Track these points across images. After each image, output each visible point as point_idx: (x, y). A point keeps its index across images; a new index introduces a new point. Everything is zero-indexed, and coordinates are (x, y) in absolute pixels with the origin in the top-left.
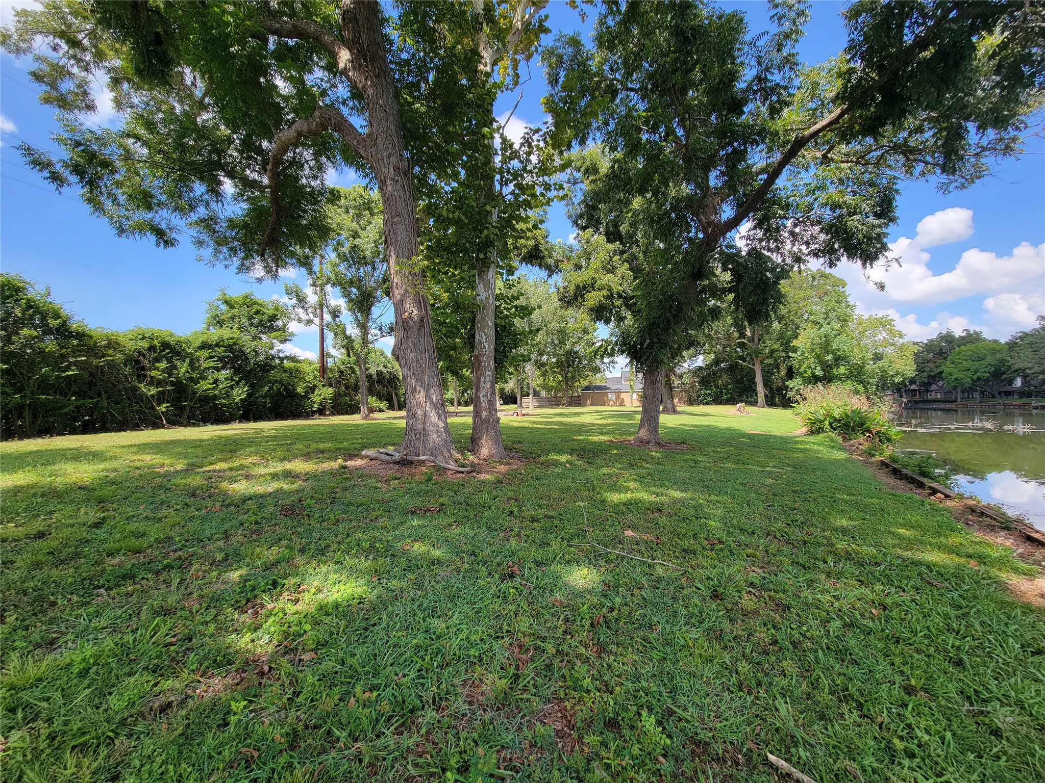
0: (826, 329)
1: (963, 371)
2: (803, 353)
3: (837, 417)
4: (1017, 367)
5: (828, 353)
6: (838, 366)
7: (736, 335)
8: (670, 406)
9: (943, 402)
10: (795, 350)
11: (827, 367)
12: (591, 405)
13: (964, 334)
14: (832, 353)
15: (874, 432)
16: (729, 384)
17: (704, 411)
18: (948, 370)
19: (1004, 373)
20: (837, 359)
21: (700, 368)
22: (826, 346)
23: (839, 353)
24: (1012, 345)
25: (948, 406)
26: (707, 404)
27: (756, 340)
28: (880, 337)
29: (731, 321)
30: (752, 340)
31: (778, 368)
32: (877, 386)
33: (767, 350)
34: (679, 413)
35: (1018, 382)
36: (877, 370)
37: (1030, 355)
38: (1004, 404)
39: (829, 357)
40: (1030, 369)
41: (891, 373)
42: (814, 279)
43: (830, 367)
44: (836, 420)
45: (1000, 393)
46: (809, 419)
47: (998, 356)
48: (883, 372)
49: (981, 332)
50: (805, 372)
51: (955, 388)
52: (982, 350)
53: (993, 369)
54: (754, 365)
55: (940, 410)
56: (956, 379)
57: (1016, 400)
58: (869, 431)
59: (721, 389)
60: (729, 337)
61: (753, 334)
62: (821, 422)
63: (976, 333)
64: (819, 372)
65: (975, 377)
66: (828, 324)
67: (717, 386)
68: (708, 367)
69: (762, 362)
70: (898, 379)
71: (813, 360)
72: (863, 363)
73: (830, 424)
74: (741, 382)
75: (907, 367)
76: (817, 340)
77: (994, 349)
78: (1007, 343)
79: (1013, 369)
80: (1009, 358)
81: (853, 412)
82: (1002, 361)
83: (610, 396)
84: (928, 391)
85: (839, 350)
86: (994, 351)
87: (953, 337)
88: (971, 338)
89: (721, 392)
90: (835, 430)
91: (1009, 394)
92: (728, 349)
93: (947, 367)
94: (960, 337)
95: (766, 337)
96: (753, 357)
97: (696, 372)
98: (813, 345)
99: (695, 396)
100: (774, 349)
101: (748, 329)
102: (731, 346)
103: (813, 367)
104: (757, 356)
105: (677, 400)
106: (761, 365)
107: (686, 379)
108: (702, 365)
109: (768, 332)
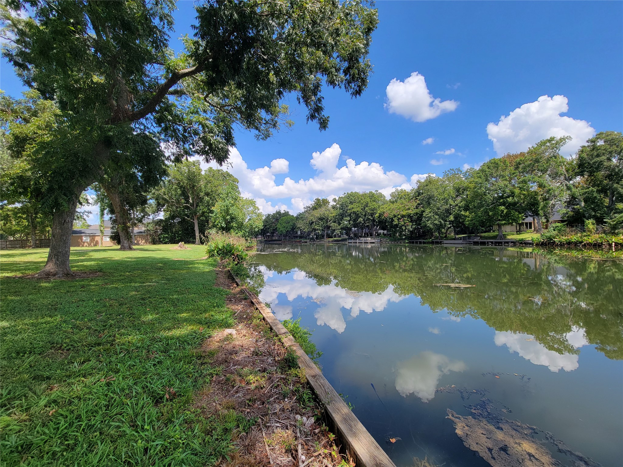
0: (227, 202)
1: (283, 227)
2: (216, 214)
3: (220, 248)
5: (228, 215)
6: (232, 222)
7: (183, 201)
9: (278, 241)
10: (212, 212)
11: (228, 223)
13: (284, 212)
14: (230, 215)
15: (236, 255)
16: (180, 231)
17: (158, 248)
19: (295, 229)
20: (232, 218)
21: (161, 221)
22: (227, 212)
23: (233, 216)
25: (279, 242)
26: (166, 243)
27: (195, 206)
28: (250, 209)
29: (180, 192)
30: (192, 205)
31: (208, 222)
32: (249, 233)
33: (201, 212)
34: (134, 250)
35: (299, 233)
36: (249, 225)
37: (301, 222)
38: (295, 241)
39: (228, 217)
40: (301, 227)
41: (254, 227)
43: (229, 222)
44: (220, 250)
45: (294, 237)
46: (209, 250)
47: (293, 222)
48: (251, 226)
49: (289, 212)
50: (218, 225)
51: (281, 234)
52: (289, 219)
53: (292, 227)
54: (194, 220)
55: (278, 244)
56: (281, 231)
57: (298, 240)
58: (233, 255)
59: (175, 234)
60: (178, 202)
61: (193, 202)
62: (213, 251)
63: (287, 212)
64: (224, 225)
65: (287, 230)
66: (228, 200)
67: (172, 232)
68: (167, 220)
69: (198, 219)
70: (257, 230)
71: (221, 218)
72: (243, 221)
73: (217, 252)
74: (187, 229)
75: (260, 224)
76: (223, 208)
78: (296, 217)
79: (297, 227)
80: (296, 223)
81: (227, 245)
82: (294, 224)
83: (84, 238)
84: (273, 236)
85: (233, 214)
86: (292, 220)
87: (281, 213)
88: (286, 214)
89: (175, 236)
90: (219, 255)
91: (297, 237)
92: (178, 209)
93: (279, 226)
95: (200, 204)
96: (193, 215)
97: (158, 223)
98: (221, 210)
99: (157, 238)
100: (204, 211)
101: (190, 198)
102: (180, 207)
103: (221, 222)
104: (196, 215)
105: (144, 241)
106: (198, 220)
107: (150, 227)
108: (162, 218)
109: (201, 201)
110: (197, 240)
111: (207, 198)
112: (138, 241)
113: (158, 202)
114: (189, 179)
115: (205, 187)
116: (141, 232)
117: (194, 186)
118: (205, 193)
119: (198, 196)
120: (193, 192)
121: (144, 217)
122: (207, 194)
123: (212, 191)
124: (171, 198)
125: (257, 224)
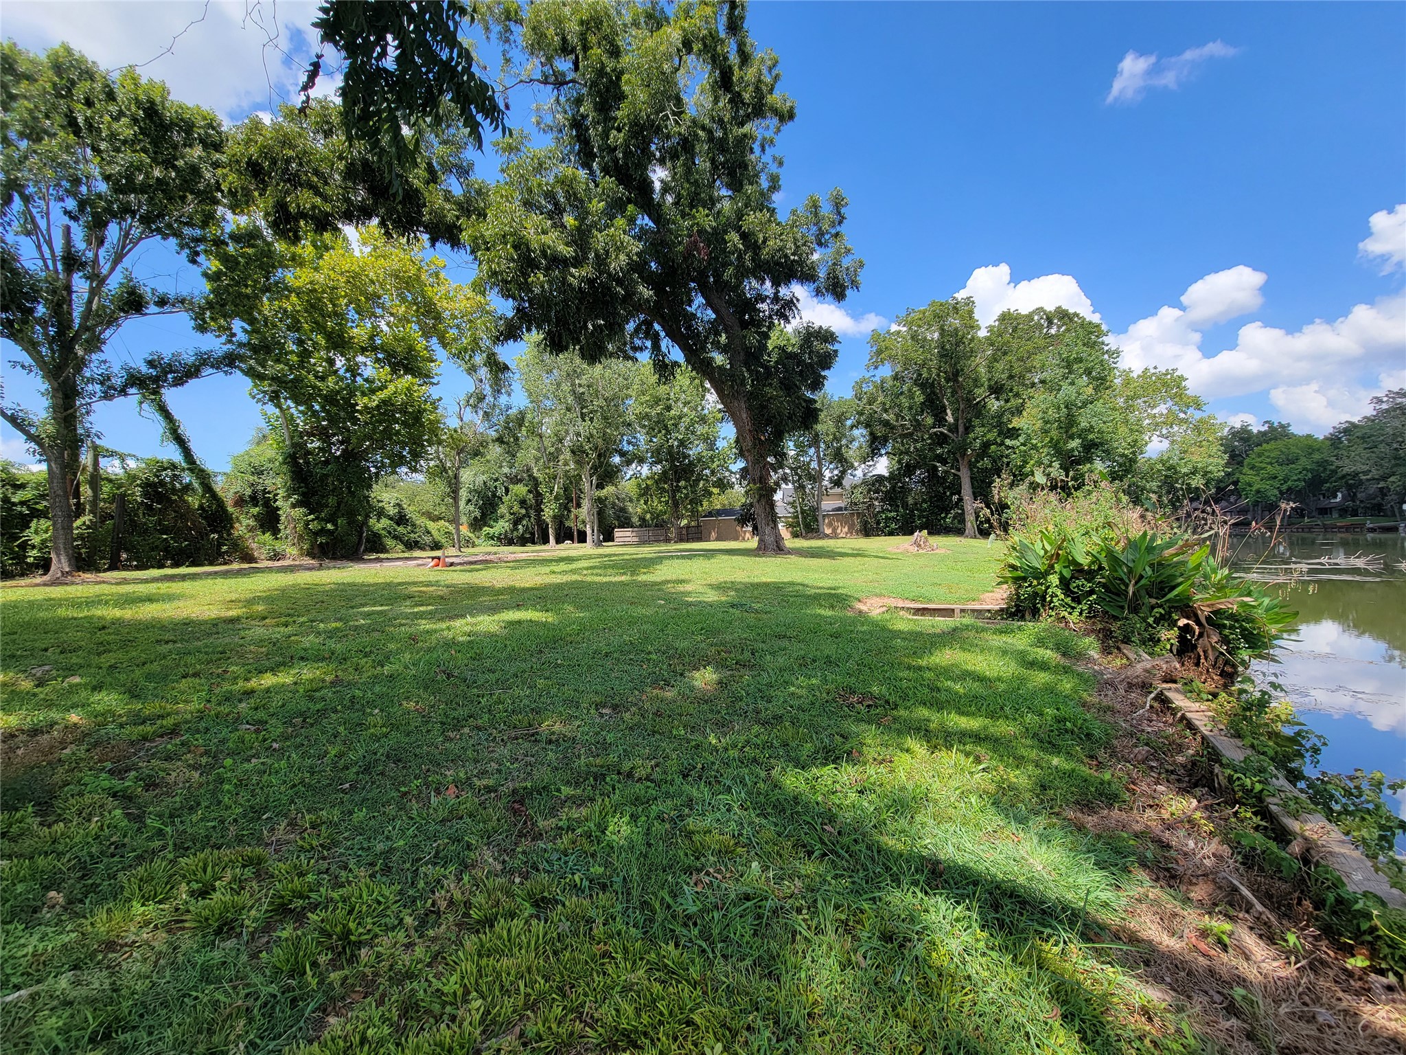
0: (1067, 391)
1: (1269, 479)
2: (1029, 437)
3: (1084, 561)
4: (1346, 470)
5: (1072, 436)
7: (930, 420)
8: (770, 539)
10: (1014, 433)
11: (1071, 463)
12: (718, 539)
13: (1265, 428)
14: (1079, 437)
15: (1202, 612)
16: (924, 501)
18: (1247, 479)
19: (1326, 481)
20: (1089, 447)
21: (880, 479)
22: (1069, 425)
23: (1091, 437)
24: (1334, 441)
26: (891, 534)
27: (961, 429)
30: (954, 428)
33: (978, 444)
36: (1160, 466)
37: (1366, 454)
38: (1325, 526)
39: (1074, 444)
41: (1184, 470)
42: (1050, 322)
43: (1078, 463)
44: (1079, 571)
45: (1319, 510)
47: (1317, 456)
48: (1169, 469)
49: (1289, 425)
52: (1293, 449)
53: (1310, 475)
54: (959, 470)
56: (1258, 491)
57: (1334, 519)
58: (1186, 609)
59: (912, 510)
60: (918, 425)
61: (956, 420)
62: (1041, 575)
63: (1282, 426)
65: (1284, 488)
66: (1072, 383)
67: (906, 506)
68: (892, 477)
69: (971, 466)
71: (1045, 451)
72: (1134, 453)
73: (1065, 583)
76: (1052, 414)
77: (1310, 447)
78: (1326, 438)
79: (1340, 475)
80: (1333, 459)
82: (1323, 464)
85: (1091, 429)
86: (1310, 451)
87: (1250, 432)
88: (1276, 434)
90: (1077, 600)
91: (1324, 511)
92: (919, 446)
93: (1247, 476)
94: (1259, 432)
95: (976, 422)
96: (958, 456)
97: (873, 485)
98: (1046, 422)
99: (872, 521)
100: (988, 441)
101: (948, 411)
102: (923, 440)
103: (1046, 462)
104: (964, 455)
105: (846, 529)
106: (971, 470)
107: (858, 496)
108: (886, 473)
109: (979, 415)
110: (969, 525)
111: (994, 405)
112: (834, 530)
113: (872, 434)
114: (944, 355)
115: (990, 368)
116: (840, 509)
117: (956, 374)
118: (990, 387)
119: (968, 400)
120: (954, 393)
121: (843, 472)
122: (997, 390)
123: (1011, 377)
124: (898, 416)
125: (1198, 458)
